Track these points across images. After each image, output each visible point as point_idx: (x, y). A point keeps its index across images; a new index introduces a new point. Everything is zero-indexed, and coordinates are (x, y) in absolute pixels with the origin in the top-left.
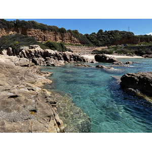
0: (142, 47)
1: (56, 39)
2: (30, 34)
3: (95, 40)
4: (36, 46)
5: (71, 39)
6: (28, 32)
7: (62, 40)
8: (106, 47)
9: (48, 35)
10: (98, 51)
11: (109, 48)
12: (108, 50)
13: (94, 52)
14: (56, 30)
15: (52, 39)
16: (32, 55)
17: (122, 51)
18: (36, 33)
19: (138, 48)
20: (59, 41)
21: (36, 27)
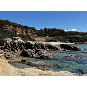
0: (72, 38)
1: (22, 32)
2: (5, 28)
3: (45, 33)
4: (18, 38)
5: (31, 32)
6: (4, 27)
7: (26, 33)
8: (53, 38)
9: (18, 30)
10: (49, 40)
11: (54, 38)
12: (54, 39)
13: (47, 41)
14: (23, 27)
15: (20, 32)
16: (16, 46)
17: (62, 40)
18: (9, 28)
19: (70, 38)
20: (25, 34)
21: (9, 24)
